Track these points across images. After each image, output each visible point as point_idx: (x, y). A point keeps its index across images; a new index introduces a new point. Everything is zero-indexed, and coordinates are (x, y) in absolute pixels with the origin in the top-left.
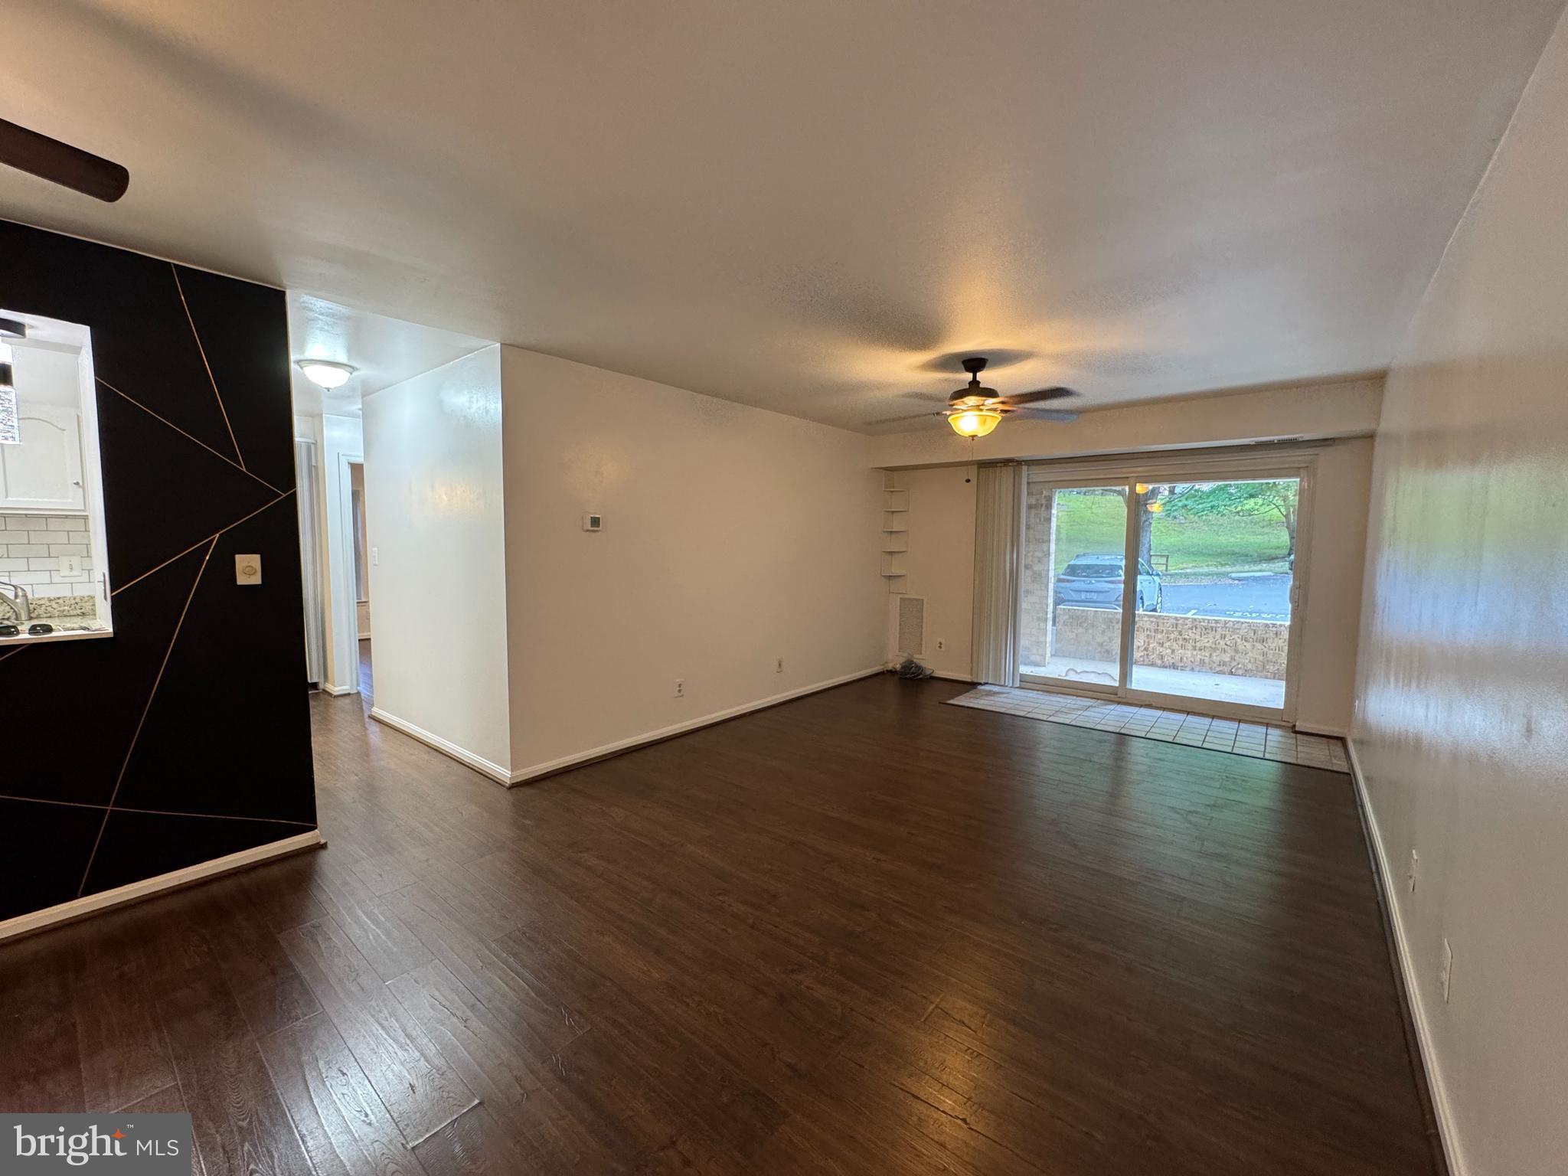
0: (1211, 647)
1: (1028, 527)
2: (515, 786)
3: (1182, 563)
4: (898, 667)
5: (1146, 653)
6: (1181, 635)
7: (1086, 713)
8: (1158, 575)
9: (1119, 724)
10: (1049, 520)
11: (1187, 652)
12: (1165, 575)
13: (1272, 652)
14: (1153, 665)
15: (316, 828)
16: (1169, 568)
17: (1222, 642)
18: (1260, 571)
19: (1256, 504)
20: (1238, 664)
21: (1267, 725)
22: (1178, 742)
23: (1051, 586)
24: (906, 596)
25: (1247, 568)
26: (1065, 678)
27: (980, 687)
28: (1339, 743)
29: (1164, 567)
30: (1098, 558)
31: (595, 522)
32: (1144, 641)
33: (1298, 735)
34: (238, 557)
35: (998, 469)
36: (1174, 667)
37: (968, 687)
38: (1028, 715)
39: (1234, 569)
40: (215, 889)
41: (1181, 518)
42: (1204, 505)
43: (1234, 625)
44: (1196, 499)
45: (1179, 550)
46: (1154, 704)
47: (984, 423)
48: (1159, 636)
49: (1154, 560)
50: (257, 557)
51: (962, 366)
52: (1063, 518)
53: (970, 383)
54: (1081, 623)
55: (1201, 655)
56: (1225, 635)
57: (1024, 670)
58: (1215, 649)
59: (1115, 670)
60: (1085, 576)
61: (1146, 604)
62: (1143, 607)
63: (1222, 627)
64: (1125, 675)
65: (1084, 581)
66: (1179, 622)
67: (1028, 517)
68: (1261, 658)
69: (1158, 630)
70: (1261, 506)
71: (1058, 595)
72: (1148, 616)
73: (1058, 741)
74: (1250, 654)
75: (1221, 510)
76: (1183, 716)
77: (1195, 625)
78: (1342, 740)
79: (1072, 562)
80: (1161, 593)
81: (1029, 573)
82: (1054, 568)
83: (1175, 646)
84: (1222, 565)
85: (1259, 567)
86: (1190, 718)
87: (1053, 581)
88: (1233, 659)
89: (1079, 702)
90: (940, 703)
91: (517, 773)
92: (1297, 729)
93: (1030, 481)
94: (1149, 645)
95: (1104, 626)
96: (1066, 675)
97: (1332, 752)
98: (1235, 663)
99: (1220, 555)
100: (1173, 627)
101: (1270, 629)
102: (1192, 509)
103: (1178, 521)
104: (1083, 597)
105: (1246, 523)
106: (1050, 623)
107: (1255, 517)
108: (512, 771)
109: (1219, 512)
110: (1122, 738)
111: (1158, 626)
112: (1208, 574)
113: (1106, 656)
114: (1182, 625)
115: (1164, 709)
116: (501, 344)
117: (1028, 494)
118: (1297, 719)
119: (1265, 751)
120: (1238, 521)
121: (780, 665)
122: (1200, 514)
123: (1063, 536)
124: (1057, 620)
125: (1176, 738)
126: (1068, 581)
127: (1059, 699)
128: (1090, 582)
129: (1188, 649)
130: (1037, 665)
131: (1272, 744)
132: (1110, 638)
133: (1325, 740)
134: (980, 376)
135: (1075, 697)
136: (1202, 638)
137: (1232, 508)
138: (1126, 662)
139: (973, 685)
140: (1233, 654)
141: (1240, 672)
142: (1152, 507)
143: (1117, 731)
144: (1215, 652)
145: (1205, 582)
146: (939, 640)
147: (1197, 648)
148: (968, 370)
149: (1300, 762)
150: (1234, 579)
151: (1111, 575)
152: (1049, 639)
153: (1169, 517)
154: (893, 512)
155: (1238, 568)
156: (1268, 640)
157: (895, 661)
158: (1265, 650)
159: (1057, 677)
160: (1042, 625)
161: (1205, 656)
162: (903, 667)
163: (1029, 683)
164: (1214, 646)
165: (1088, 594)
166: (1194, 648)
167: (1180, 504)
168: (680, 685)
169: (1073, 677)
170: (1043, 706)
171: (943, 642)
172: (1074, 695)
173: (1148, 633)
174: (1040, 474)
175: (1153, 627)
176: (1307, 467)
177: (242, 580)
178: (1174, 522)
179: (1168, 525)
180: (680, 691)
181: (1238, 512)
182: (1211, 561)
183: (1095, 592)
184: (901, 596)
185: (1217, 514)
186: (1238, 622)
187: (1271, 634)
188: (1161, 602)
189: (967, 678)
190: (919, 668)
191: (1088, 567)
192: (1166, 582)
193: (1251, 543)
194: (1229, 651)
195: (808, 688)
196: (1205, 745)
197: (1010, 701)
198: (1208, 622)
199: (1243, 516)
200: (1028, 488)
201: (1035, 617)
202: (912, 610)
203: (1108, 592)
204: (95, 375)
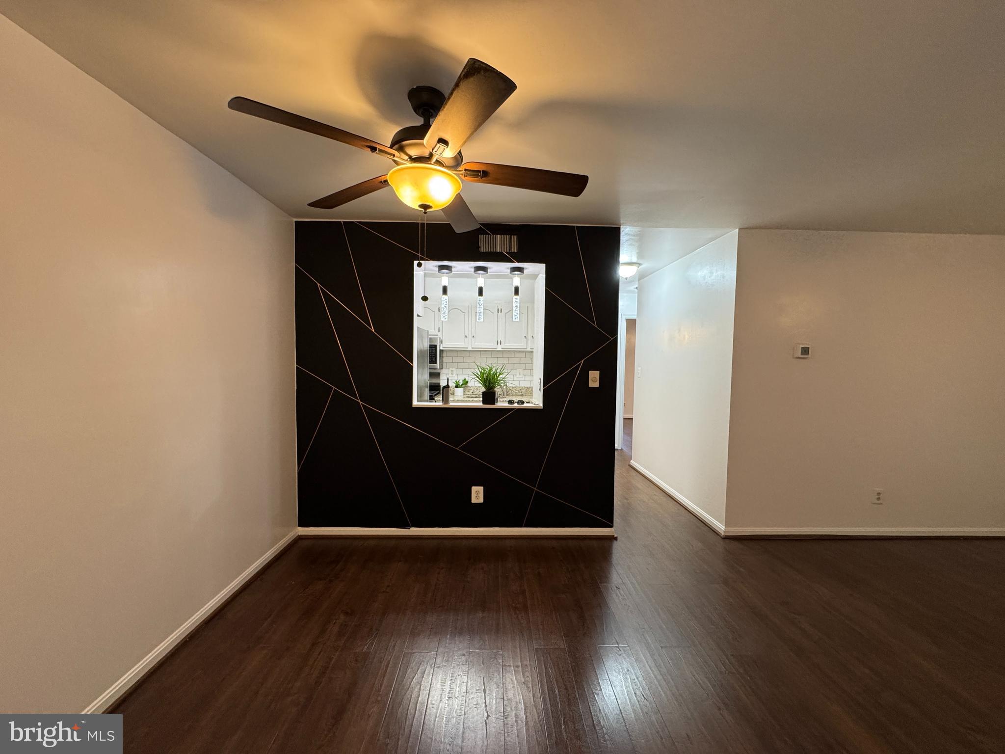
2: (727, 538)
15: (612, 526)
31: (805, 351)
34: (591, 372)
50: (598, 372)
91: (730, 529)
108: (725, 526)
116: (739, 229)
168: (878, 495)
177: (591, 384)
180: (879, 499)
204: (546, 286)
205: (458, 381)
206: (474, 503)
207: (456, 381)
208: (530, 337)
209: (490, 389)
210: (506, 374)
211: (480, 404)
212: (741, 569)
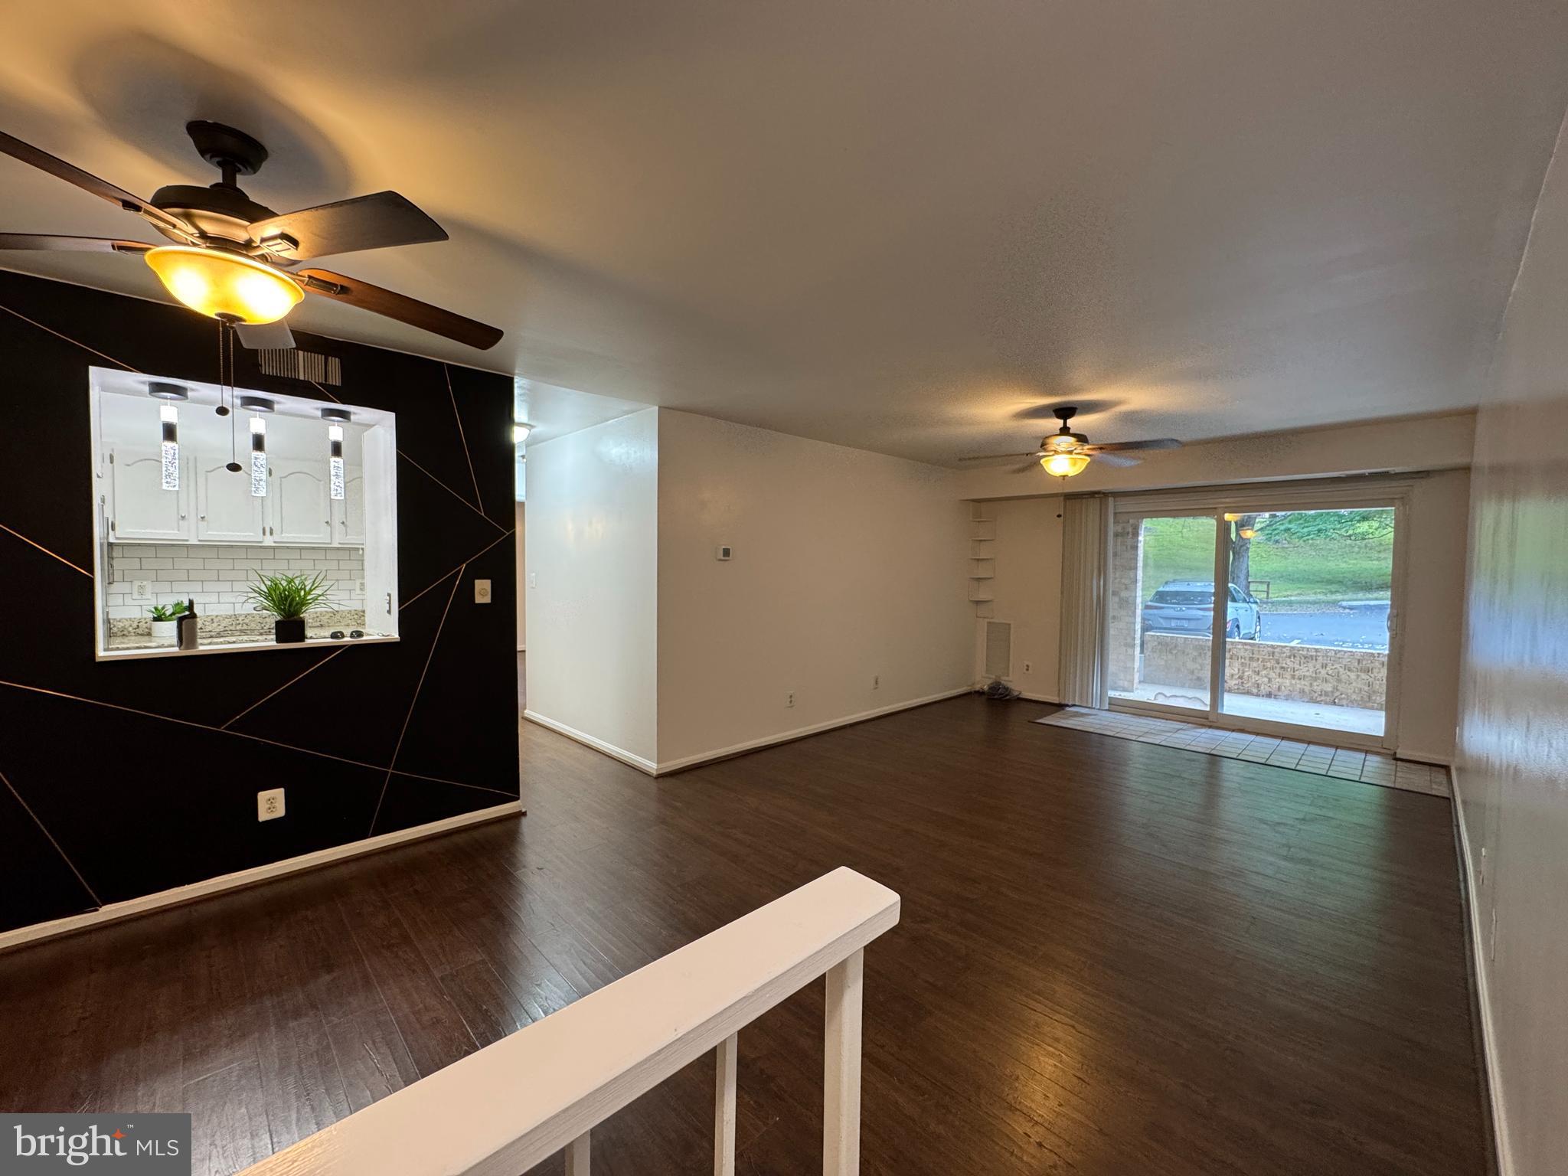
0: (1311, 676)
1: (1115, 555)
2: (661, 776)
3: (1286, 590)
4: (986, 688)
5: (1241, 681)
6: (1278, 663)
7: (1176, 735)
8: (1256, 602)
9: (1208, 746)
10: (1136, 548)
11: (1285, 680)
12: (1267, 603)
13: (1378, 682)
14: (1248, 693)
15: (518, 799)
16: (1270, 596)
17: (1323, 672)
18: (1376, 599)
19: (1370, 527)
20: (1341, 694)
21: (1367, 752)
22: (1269, 763)
23: (1139, 612)
24: (991, 620)
25: (1360, 595)
26: (1154, 702)
27: (1068, 709)
28: (1443, 771)
29: (1264, 595)
30: (1188, 585)
31: (726, 552)
32: (1239, 670)
33: (1399, 762)
34: (477, 582)
35: (1084, 500)
36: (1269, 695)
37: (1055, 708)
38: (1117, 735)
39: (1346, 597)
40: (456, 839)
41: (1284, 542)
42: (1310, 529)
43: (1336, 654)
44: (1301, 522)
45: (1282, 577)
46: (1246, 729)
47: (1075, 464)
48: (1255, 664)
49: (1252, 587)
50: (489, 581)
51: (1054, 414)
52: (1150, 543)
53: (1061, 429)
54: (1171, 650)
55: (1300, 684)
56: (1326, 665)
57: (1111, 694)
58: (1316, 679)
59: (1207, 697)
60: (1174, 604)
61: (1242, 634)
62: (1239, 636)
63: (1323, 656)
64: (1216, 700)
65: (1174, 608)
66: (1276, 650)
67: (1115, 545)
68: (1366, 688)
69: (1253, 658)
70: (1376, 529)
71: (1146, 622)
72: (1245, 644)
73: (1147, 758)
74: (1354, 684)
75: (1329, 534)
76: (1277, 741)
77: (1293, 653)
78: (1446, 768)
79: (1161, 589)
80: (1259, 622)
81: (1116, 599)
82: (1141, 595)
83: (1272, 675)
84: (1332, 593)
85: (1375, 595)
86: (1284, 743)
87: (1140, 607)
88: (1336, 689)
89: (1168, 725)
90: (1029, 722)
91: (661, 766)
92: (1398, 756)
93: (1117, 511)
94: (1243, 673)
95: (1195, 654)
96: (1155, 699)
97: (1432, 778)
98: (1337, 694)
99: (1330, 582)
100: (1269, 656)
101: (1376, 658)
102: (1296, 533)
103: (1280, 545)
104: (1173, 625)
105: (1359, 547)
106: (1138, 649)
107: (1370, 540)
108: (658, 763)
109: (1327, 536)
110: (1214, 759)
111: (1253, 654)
112: (1314, 603)
113: (1198, 684)
114: (1280, 653)
115: (1257, 734)
116: (660, 407)
117: (1114, 523)
118: (1398, 747)
119: (1361, 776)
120: (1350, 545)
121: (877, 683)
122: (1305, 538)
123: (1151, 562)
124: (1145, 646)
125: (1269, 760)
126: (1156, 608)
127: (1145, 721)
128: (1181, 609)
129: (1286, 678)
130: (1125, 690)
131: (1370, 769)
132: (1201, 666)
133: (1427, 768)
134: (1070, 422)
135: (1164, 721)
136: (1301, 667)
137: (1342, 532)
138: (1217, 687)
139: (1061, 707)
140: (1336, 684)
141: (1344, 702)
142: (1245, 533)
143: (1208, 752)
144: (1316, 681)
145: (1312, 609)
146: (1026, 663)
147: (1296, 677)
148: (1059, 417)
149: (1397, 786)
150: (1344, 608)
151: (1201, 602)
152: (1137, 665)
153: (1269, 541)
154: (981, 541)
155: (1350, 595)
156: (1374, 670)
157: (983, 683)
158: (1371, 680)
159: (1146, 701)
160: (1130, 651)
161: (1305, 685)
162: (991, 688)
163: (1116, 706)
164: (1314, 675)
165: (1179, 621)
166: (1293, 677)
167: (1282, 528)
168: (791, 697)
169: (1161, 701)
170: (1131, 728)
171: (1030, 664)
172: (1163, 719)
173: (1243, 660)
174: (1128, 505)
175: (1247, 655)
176: (1402, 498)
177: (479, 600)
178: (1276, 547)
179: (1269, 550)
180: (791, 702)
181: (1350, 536)
182: (1319, 588)
183: (1185, 619)
184: (987, 620)
185: (1325, 538)
186: (1340, 651)
187: (1377, 664)
188: (1260, 631)
189: (1055, 699)
190: (1007, 689)
191: (1177, 594)
192: (1266, 610)
193: (1366, 569)
194: (1332, 681)
195: (901, 704)
196: (1298, 768)
197: (1098, 722)
198: (1308, 651)
199: (1355, 540)
200: (1115, 518)
201: (1122, 644)
202: (999, 635)
203: (1198, 619)
204: (397, 448)
205: (160, 607)
206: (263, 822)
207: (156, 609)
208: (336, 523)
209: (293, 615)
210: (327, 587)
211: (270, 643)
212: (678, 804)
